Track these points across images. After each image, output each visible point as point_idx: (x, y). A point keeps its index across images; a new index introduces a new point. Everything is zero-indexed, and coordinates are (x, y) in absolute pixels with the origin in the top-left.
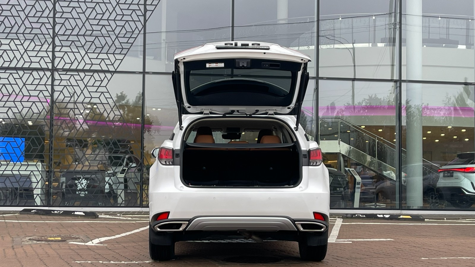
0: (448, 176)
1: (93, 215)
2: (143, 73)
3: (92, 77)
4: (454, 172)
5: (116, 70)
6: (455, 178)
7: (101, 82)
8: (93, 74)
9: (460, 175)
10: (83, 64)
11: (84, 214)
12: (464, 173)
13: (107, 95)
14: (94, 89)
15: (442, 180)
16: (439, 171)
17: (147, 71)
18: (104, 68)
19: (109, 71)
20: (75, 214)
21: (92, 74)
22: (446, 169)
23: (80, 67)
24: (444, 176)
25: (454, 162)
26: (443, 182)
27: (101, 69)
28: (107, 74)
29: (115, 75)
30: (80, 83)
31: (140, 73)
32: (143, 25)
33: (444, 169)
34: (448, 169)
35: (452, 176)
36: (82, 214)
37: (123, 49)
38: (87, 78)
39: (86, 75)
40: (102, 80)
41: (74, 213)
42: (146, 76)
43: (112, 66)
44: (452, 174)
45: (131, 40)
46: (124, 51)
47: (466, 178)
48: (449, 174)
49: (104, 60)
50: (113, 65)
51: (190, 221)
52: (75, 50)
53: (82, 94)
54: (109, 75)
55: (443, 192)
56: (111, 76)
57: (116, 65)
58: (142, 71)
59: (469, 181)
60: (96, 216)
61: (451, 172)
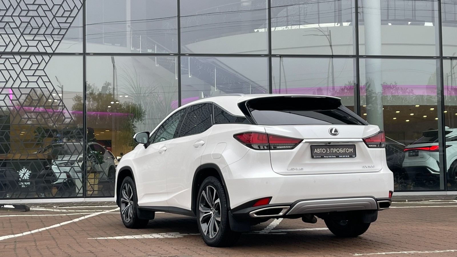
0: (413, 156)
1: (24, 208)
2: (83, 55)
3: (29, 60)
4: (419, 151)
5: (54, 52)
6: (420, 158)
7: (38, 65)
8: (30, 57)
9: (425, 154)
10: (18, 46)
11: (14, 207)
12: (429, 152)
13: (45, 79)
14: (31, 73)
15: (407, 160)
16: (405, 150)
17: (87, 52)
18: (42, 50)
19: (46, 54)
20: (4, 208)
21: (28, 57)
22: (411, 148)
23: (16, 50)
24: (410, 156)
25: (419, 140)
26: (408, 162)
27: (38, 51)
28: (45, 57)
29: (54, 57)
30: (16, 67)
31: (80, 54)
32: (82, 3)
33: (409, 148)
34: (413, 148)
35: (417, 155)
36: (12, 207)
37: (61, 29)
38: (23, 61)
39: (22, 58)
40: (40, 63)
41: (4, 206)
42: (88, 58)
43: (50, 48)
44: (417, 153)
45: (70, 20)
46: (63, 32)
47: (432, 157)
48: (414, 153)
49: (42, 41)
50: (50, 46)
51: (292, 205)
52: (9, 31)
53: (18, 78)
54: (46, 58)
55: (408, 172)
56: (49, 58)
57: (54, 46)
58: (82, 52)
59: (434, 160)
60: (26, 209)
61: (416, 151)
